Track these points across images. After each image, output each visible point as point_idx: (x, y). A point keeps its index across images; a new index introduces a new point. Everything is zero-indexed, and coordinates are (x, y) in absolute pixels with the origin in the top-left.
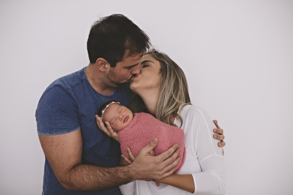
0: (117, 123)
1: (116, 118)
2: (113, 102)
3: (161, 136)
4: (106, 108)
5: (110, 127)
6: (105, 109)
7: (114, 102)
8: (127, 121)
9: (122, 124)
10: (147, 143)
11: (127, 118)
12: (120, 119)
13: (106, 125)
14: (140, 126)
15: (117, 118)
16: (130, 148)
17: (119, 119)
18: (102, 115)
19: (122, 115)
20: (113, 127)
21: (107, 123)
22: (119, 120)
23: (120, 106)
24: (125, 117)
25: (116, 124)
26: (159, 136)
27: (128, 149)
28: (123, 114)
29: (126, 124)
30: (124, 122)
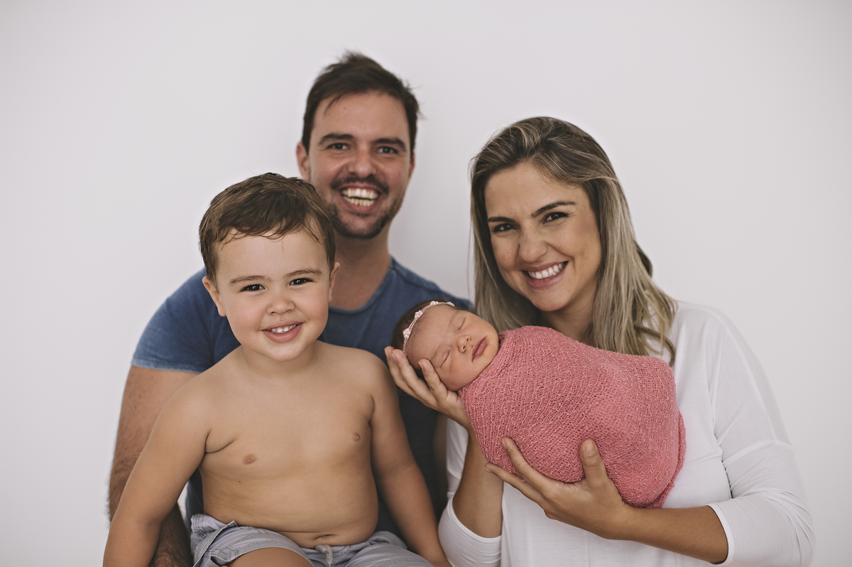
0: (452, 362)
1: (449, 348)
2: (433, 303)
3: (609, 395)
4: (414, 322)
5: (432, 377)
6: (412, 325)
7: (437, 303)
8: (482, 354)
9: (470, 362)
10: (568, 422)
11: (482, 343)
12: (462, 350)
13: (420, 374)
14: (528, 367)
15: (451, 346)
16: (514, 441)
17: (459, 348)
18: (405, 342)
19: (464, 336)
20: (441, 376)
21: (425, 364)
22: (457, 352)
23: (456, 311)
24: (475, 342)
25: (451, 366)
26: (602, 396)
27: (509, 444)
28: (469, 333)
29: (482, 362)
30: (474, 356)
